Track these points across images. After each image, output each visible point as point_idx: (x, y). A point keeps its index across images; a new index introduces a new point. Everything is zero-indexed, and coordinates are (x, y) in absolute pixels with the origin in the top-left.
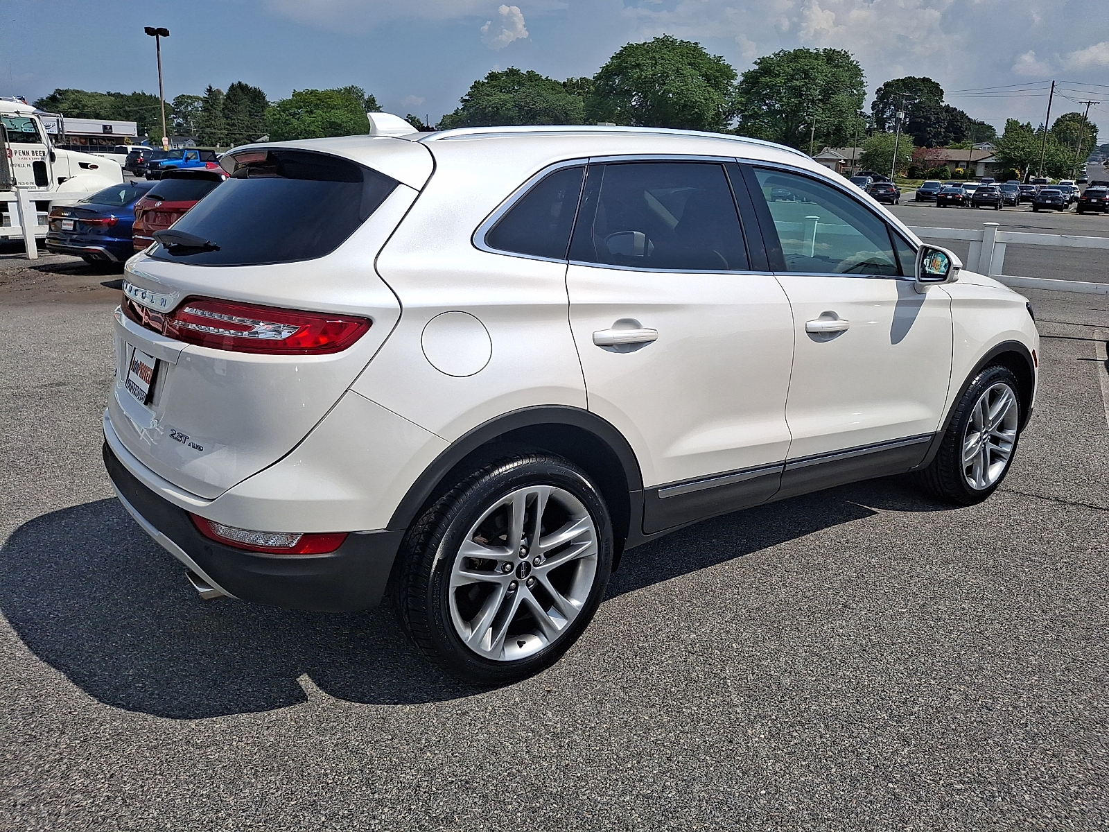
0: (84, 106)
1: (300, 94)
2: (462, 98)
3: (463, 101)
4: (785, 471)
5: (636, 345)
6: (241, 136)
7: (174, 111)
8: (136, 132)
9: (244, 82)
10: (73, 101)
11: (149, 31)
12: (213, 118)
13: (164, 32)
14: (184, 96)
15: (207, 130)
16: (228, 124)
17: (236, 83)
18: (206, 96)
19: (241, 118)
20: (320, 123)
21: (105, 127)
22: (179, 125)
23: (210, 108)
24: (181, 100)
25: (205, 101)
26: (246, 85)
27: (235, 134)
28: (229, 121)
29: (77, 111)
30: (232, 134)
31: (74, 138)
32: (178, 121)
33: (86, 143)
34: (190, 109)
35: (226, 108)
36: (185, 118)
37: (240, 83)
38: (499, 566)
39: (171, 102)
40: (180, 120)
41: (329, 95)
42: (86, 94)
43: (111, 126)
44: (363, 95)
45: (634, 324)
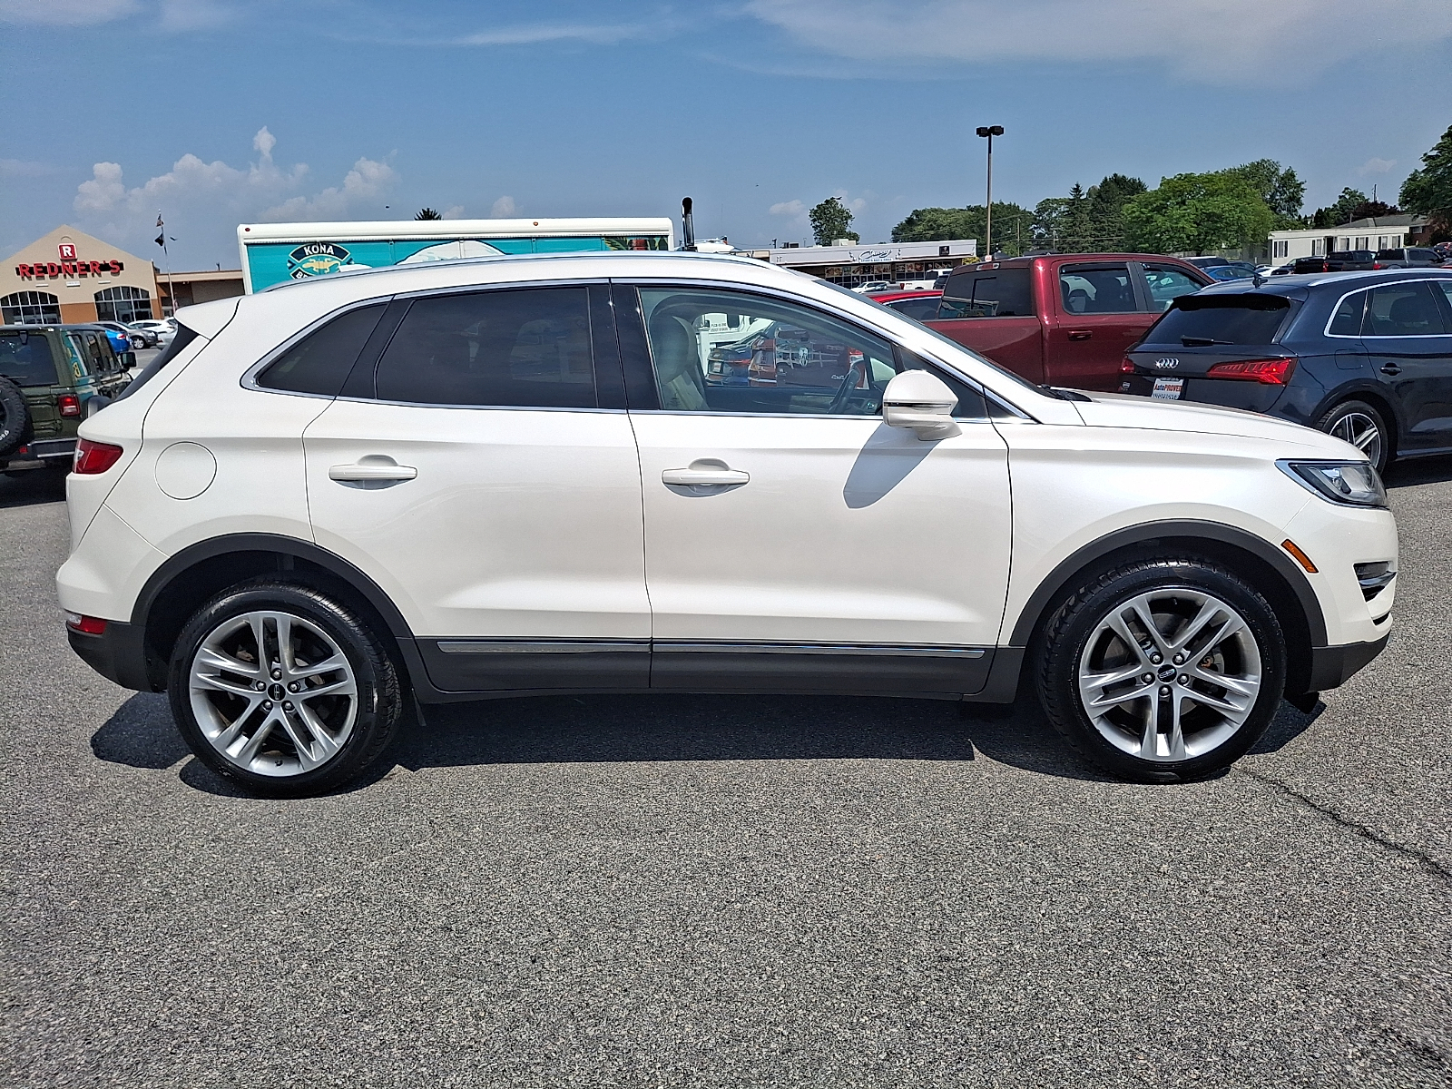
0: (939, 226)
1: (1169, 181)
2: (1425, 154)
3: (1428, 158)
4: (651, 650)
5: (387, 482)
6: (1111, 243)
7: (1036, 219)
8: (975, 251)
9: (1120, 175)
10: (929, 221)
11: (981, 132)
12: (1078, 224)
13: (997, 131)
14: (1048, 200)
15: (1069, 239)
16: (1096, 229)
17: (1109, 176)
18: (1072, 197)
19: (1113, 219)
20: (1192, 217)
21: (942, 249)
22: (1040, 236)
23: (1075, 211)
24: (1044, 207)
25: (1070, 203)
26: (1124, 177)
27: (1102, 241)
28: (1098, 225)
29: (932, 232)
30: (1099, 241)
31: (909, 264)
32: (1040, 231)
33: (921, 269)
34: (1054, 215)
35: (1095, 209)
36: (1047, 227)
37: (1115, 175)
38: (254, 683)
39: (1032, 209)
40: (1042, 230)
41: (1209, 179)
42: (942, 212)
43: (948, 247)
44: (1277, 169)
45: (389, 460)
